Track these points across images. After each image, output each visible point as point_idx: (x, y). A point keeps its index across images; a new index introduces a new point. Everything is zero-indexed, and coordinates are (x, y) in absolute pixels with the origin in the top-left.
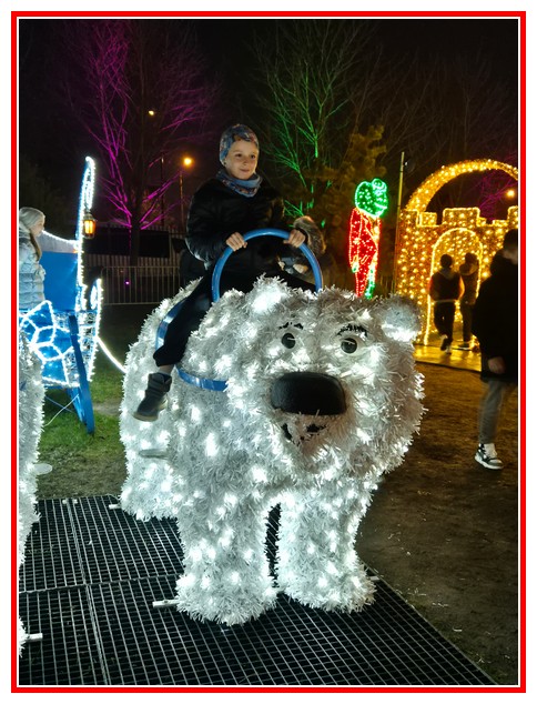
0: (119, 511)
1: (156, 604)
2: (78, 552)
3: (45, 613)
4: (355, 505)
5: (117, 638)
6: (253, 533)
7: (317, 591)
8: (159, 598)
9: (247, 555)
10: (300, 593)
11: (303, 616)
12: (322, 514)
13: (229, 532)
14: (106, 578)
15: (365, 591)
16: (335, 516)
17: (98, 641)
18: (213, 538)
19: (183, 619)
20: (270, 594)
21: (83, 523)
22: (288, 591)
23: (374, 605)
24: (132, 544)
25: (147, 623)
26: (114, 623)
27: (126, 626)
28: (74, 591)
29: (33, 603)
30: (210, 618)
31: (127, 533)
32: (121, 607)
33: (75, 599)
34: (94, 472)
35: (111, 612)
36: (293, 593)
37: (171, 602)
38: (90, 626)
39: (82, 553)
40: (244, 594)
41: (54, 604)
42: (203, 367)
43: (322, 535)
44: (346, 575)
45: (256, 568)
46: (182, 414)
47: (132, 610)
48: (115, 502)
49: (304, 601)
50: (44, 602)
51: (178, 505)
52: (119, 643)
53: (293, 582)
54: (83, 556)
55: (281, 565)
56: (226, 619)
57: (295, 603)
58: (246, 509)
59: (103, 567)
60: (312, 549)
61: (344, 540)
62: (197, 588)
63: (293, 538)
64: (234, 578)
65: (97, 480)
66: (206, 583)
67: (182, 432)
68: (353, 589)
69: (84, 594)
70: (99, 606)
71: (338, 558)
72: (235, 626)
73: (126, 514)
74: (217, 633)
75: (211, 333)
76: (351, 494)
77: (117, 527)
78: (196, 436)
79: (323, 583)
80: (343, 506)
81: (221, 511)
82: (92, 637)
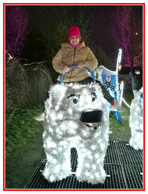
0: (129, 146)
1: (141, 174)
2: (119, 155)
3: (110, 170)
14: (126, 163)
17: (125, 181)
21: (119, 148)
24: (133, 156)
26: (129, 176)
27: (133, 178)
28: (118, 166)
29: (107, 167)
31: (132, 152)
32: (131, 172)
33: (118, 168)
34: (121, 134)
35: (128, 173)
38: (123, 176)
39: (120, 156)
41: (113, 168)
47: (134, 173)
48: (128, 143)
50: (110, 167)
52: (131, 182)
54: (120, 157)
59: (125, 161)
65: (122, 137)
69: (120, 167)
70: (125, 171)
73: (131, 147)
77: (129, 150)
82: (123, 179)
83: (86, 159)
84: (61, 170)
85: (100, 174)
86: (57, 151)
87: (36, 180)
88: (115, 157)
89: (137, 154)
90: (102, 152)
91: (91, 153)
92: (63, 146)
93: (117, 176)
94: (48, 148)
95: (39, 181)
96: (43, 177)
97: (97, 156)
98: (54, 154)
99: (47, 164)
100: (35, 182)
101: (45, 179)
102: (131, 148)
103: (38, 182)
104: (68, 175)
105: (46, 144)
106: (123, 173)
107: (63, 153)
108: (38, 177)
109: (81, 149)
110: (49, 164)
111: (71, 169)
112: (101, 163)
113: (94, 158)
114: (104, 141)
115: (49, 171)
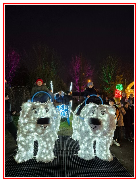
1: (75, 155)
3: (58, 154)
4: (109, 142)
5: (68, 159)
6: (91, 144)
7: (102, 157)
8: (76, 154)
9: (90, 148)
10: (99, 157)
11: (100, 161)
12: (103, 142)
13: (86, 144)
14: (68, 149)
15: (111, 158)
16: (105, 143)
17: (65, 159)
18: (84, 144)
19: (79, 158)
20: (94, 156)
22: (97, 156)
23: (113, 161)
25: (73, 158)
26: (68, 157)
27: (70, 158)
28: (63, 151)
29: (57, 152)
30: (83, 158)
32: (69, 154)
35: (68, 155)
36: (98, 156)
37: (77, 155)
38: (64, 157)
39: (65, 145)
40: (89, 155)
41: (60, 152)
42: (82, 116)
43: (103, 146)
44: (107, 154)
45: (91, 151)
46: (79, 123)
47: (71, 155)
49: (100, 158)
50: (58, 152)
51: (79, 138)
52: (68, 160)
53: (98, 154)
55: (96, 151)
56: (86, 159)
57: (98, 158)
58: (89, 140)
60: (101, 149)
61: (107, 148)
62: (81, 153)
63: (98, 146)
64: (87, 152)
66: (83, 152)
67: (79, 126)
68: (109, 157)
71: (106, 151)
72: (87, 161)
74: (84, 161)
75: (84, 110)
76: (108, 139)
78: (81, 127)
79: (103, 155)
80: (106, 142)
81: (85, 140)
82: (64, 159)
83: (43, 147)
84: (27, 155)
85: (51, 156)
86: (25, 143)
87: (9, 162)
88: (62, 145)
89: (75, 143)
90: (53, 142)
91: (46, 143)
92: (29, 139)
93: (61, 157)
94: (19, 140)
95: (11, 162)
96: (14, 160)
97: (49, 145)
98: (23, 144)
99: (18, 151)
100: (9, 163)
101: (16, 162)
102: (72, 140)
103: (11, 164)
104: (31, 158)
105: (18, 138)
106: (65, 155)
107: (29, 144)
108: (11, 160)
109: (40, 141)
110: (19, 151)
111: (34, 154)
112: (52, 149)
113: (47, 146)
114: (54, 136)
115: (18, 156)
